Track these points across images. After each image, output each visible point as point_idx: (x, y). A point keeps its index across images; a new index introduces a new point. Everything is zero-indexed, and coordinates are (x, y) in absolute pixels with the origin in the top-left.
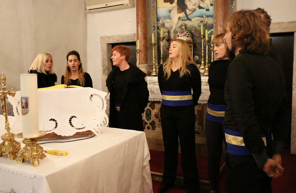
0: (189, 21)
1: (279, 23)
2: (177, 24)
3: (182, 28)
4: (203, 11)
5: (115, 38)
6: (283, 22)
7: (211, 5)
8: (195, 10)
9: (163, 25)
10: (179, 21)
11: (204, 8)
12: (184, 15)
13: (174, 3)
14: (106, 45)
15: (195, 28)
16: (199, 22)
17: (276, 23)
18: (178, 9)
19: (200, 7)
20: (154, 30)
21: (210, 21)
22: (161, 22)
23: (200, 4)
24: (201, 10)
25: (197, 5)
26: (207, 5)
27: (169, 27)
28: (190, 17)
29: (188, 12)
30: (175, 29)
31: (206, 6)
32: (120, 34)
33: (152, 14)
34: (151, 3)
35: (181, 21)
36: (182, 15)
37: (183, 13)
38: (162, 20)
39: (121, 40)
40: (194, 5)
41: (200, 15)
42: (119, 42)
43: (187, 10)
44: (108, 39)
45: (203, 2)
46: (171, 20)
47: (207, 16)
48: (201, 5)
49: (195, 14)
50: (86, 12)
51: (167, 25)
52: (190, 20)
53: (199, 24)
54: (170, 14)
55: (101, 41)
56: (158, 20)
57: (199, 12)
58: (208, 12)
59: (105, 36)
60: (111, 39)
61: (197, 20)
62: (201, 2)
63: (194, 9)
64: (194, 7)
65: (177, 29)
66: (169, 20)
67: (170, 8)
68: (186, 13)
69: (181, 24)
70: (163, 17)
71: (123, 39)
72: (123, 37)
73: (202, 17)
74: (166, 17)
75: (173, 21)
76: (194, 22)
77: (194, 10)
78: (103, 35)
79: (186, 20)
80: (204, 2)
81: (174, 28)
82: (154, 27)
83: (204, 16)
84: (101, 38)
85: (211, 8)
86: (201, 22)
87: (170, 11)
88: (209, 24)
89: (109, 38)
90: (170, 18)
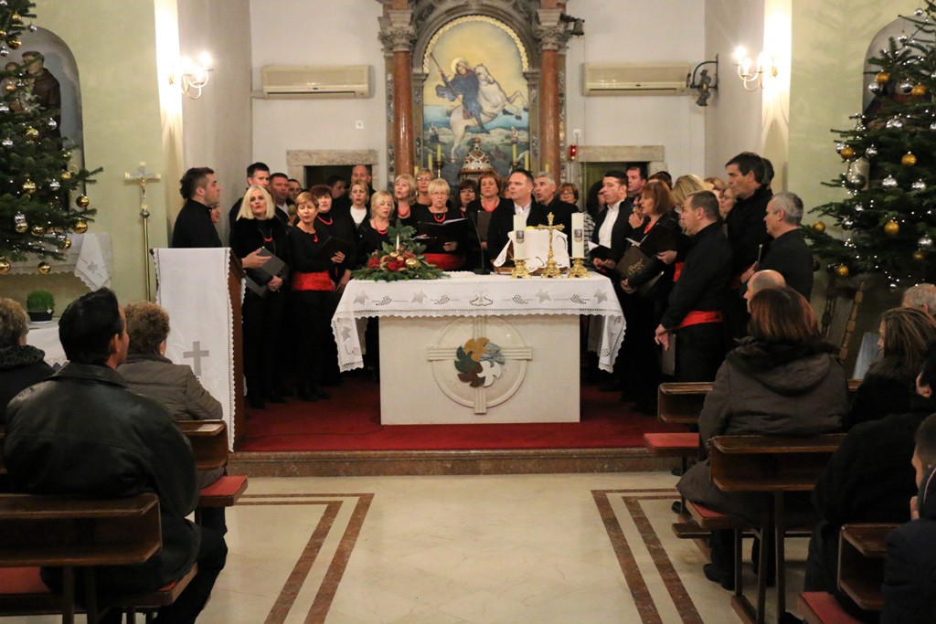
0: (484, 134)
1: (629, 147)
2: (463, 137)
3: (474, 146)
4: (512, 119)
5: (325, 156)
6: (635, 147)
7: (526, 110)
8: (496, 116)
9: (435, 138)
10: (465, 132)
11: (512, 114)
12: (476, 122)
13: (457, 100)
14: (302, 169)
15: (497, 147)
16: (503, 137)
17: (625, 147)
18: (464, 112)
19: (505, 112)
20: (419, 146)
21: (523, 137)
22: (430, 131)
23: (505, 105)
24: (507, 117)
25: (499, 108)
26: (518, 109)
27: (446, 141)
28: (487, 126)
29: (483, 118)
30: (459, 146)
31: (515, 110)
32: (336, 148)
33: (414, 115)
34: (413, 95)
35: (470, 133)
36: (472, 122)
37: (474, 119)
38: (433, 129)
39: (338, 160)
40: (495, 107)
41: (504, 125)
42: (334, 164)
43: (481, 115)
44: (308, 157)
45: (511, 103)
46: (450, 131)
47: (519, 129)
48: (506, 108)
49: (496, 122)
50: (253, 94)
51: (442, 138)
52: (488, 132)
53: (502, 141)
54: (448, 118)
55: (288, 160)
56: (425, 127)
57: (502, 119)
58: (519, 121)
59: (300, 151)
60: (315, 157)
61: (501, 134)
62: (507, 103)
63: (493, 114)
64: (495, 111)
65: (462, 147)
66: (445, 129)
67: (450, 109)
68: (478, 119)
69: (469, 138)
70: (436, 123)
71: (344, 159)
72: (343, 154)
73: (509, 129)
74: (442, 123)
75: (456, 133)
76: (495, 138)
77: (494, 116)
78: (295, 147)
79: (478, 132)
80: (514, 104)
81: (456, 145)
82: (418, 140)
83: (513, 128)
84: (288, 153)
85: (525, 115)
86: (508, 137)
87: (449, 114)
88: (521, 142)
89: (309, 154)
90: (448, 125)
